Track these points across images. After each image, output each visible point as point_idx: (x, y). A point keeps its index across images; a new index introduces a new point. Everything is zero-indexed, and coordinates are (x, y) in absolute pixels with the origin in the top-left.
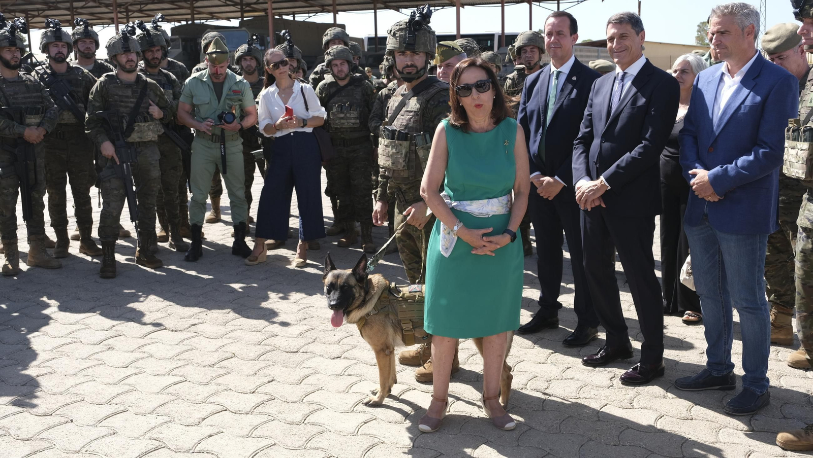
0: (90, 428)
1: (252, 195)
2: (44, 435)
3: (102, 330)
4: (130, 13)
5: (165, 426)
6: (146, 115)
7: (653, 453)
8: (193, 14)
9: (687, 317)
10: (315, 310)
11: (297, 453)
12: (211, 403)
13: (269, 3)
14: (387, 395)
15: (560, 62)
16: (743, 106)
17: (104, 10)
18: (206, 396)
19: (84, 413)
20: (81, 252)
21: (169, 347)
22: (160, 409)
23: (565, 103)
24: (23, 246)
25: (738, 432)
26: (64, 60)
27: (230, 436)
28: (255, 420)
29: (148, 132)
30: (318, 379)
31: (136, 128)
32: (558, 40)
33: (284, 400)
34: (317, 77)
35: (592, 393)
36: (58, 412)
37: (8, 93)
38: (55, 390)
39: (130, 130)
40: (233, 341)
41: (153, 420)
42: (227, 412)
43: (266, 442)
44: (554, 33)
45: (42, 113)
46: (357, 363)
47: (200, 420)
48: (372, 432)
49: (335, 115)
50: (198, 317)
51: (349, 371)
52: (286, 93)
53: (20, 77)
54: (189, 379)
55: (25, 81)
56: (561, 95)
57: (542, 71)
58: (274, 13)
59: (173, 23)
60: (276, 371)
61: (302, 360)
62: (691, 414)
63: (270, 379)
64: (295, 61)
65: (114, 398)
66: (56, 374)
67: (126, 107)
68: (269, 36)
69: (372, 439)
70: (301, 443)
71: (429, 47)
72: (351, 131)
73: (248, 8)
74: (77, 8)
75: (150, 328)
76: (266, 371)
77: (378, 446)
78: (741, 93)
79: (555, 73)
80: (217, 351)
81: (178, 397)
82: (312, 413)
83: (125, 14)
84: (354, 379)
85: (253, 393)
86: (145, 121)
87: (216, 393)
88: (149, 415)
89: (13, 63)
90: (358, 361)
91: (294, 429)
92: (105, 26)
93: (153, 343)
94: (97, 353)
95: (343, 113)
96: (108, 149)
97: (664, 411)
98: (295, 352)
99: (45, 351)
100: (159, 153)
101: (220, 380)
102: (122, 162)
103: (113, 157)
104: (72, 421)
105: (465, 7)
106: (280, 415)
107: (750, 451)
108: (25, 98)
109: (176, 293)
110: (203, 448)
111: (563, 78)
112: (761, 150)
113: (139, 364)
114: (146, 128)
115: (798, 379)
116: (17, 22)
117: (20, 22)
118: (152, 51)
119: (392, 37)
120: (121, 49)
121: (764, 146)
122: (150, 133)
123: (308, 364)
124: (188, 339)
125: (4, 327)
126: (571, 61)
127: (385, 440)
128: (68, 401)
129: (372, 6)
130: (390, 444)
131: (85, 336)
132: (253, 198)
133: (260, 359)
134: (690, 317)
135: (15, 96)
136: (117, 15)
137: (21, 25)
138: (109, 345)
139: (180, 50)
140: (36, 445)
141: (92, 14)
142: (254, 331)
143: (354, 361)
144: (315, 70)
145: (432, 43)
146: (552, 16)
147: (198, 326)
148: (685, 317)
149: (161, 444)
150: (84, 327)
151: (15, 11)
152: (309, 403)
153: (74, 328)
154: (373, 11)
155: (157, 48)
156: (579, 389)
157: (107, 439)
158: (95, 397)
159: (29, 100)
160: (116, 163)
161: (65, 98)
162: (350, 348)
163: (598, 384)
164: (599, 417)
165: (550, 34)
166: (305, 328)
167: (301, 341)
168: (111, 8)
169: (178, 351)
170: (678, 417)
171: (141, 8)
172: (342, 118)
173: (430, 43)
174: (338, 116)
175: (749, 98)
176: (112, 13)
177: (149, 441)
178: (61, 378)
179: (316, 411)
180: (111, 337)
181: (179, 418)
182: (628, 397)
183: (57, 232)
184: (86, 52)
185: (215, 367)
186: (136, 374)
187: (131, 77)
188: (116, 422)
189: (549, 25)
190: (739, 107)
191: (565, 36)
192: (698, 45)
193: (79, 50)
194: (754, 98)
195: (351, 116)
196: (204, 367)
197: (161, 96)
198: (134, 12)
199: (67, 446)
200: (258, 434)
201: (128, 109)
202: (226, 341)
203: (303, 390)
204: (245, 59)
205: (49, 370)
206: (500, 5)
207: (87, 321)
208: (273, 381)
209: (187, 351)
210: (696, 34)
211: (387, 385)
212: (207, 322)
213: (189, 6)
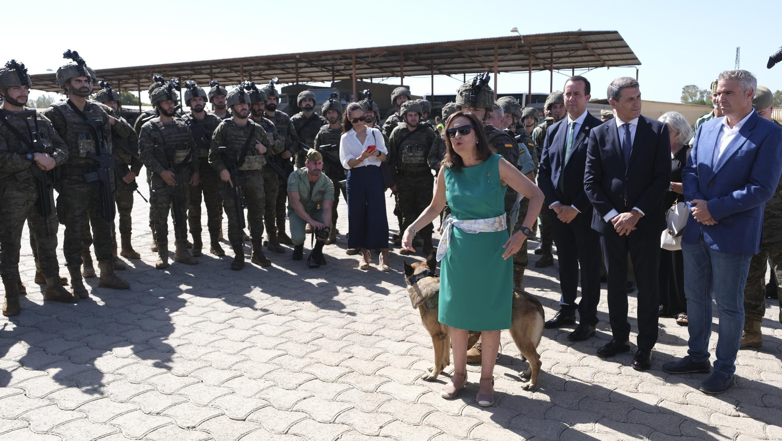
0: (215, 387)
1: (338, 213)
2: (182, 391)
3: (226, 312)
4: (252, 77)
5: (271, 388)
6: (254, 150)
7: (656, 430)
8: (297, 78)
9: (681, 320)
10: (385, 303)
11: (371, 416)
12: (306, 373)
13: (354, 70)
14: (440, 372)
15: (575, 116)
16: (740, 151)
17: (234, 74)
18: (302, 366)
19: (212, 376)
20: (211, 252)
21: (275, 328)
22: (267, 375)
23: (579, 147)
24: (172, 247)
25: (727, 416)
26: (202, 109)
27: (320, 399)
28: (339, 387)
29: (255, 163)
30: (387, 357)
31: (247, 160)
32: (575, 99)
33: (361, 373)
34: (389, 126)
35: (604, 378)
36: (192, 374)
37: (164, 134)
38: (191, 357)
39: (242, 161)
40: (323, 324)
41: (262, 384)
42: (318, 380)
43: (347, 406)
44: (572, 94)
45: (189, 148)
46: (417, 346)
47: (297, 386)
48: (429, 401)
49: (406, 154)
50: (297, 305)
51: (411, 352)
52: (362, 136)
53: (175, 122)
54: (289, 353)
55: (178, 124)
56: (576, 141)
57: (561, 122)
58: (357, 77)
59: (283, 84)
60: (355, 350)
61: (375, 341)
62: (687, 400)
63: (351, 356)
64: (373, 113)
65: (233, 365)
66: (192, 345)
67: (239, 144)
68: (352, 94)
69: (429, 407)
70: (373, 408)
71: (487, 104)
72: (417, 166)
73: (337, 74)
74: (215, 73)
75: (260, 313)
76: (347, 349)
77: (433, 413)
78: (739, 141)
79: (572, 124)
80: (310, 332)
81: (281, 366)
82: (382, 384)
83: (249, 77)
84: (415, 358)
85: (337, 366)
86: (253, 155)
87: (309, 365)
88: (259, 380)
89: (169, 112)
90: (418, 344)
91: (368, 396)
92: (234, 86)
93: (263, 324)
94: (222, 330)
95: (412, 152)
96: (226, 175)
97: (664, 396)
98: (369, 335)
99: (184, 327)
100: (262, 179)
101: (312, 355)
102: (235, 186)
103: (228, 182)
104: (202, 381)
105: (501, 73)
106: (358, 385)
107: (737, 433)
108: (177, 137)
109: (281, 286)
110: (299, 408)
111: (578, 128)
112: (753, 187)
113: (252, 340)
114: (254, 160)
115: (776, 374)
116: (173, 83)
117: (175, 83)
118: (259, 105)
119: (460, 96)
120: (238, 101)
121: (756, 183)
122: (257, 164)
123: (379, 345)
124: (289, 321)
125: (155, 307)
126: (585, 115)
127: (439, 409)
128: (200, 366)
129: (430, 72)
130: (443, 412)
131: (213, 316)
132: (338, 215)
133: (343, 339)
134: (684, 319)
135: (170, 136)
136: (243, 78)
137: (176, 85)
138: (231, 324)
139: (287, 104)
140: (176, 399)
141: (225, 78)
142: (339, 317)
143: (415, 344)
144: (387, 121)
145: (490, 100)
146: (571, 80)
147: (296, 312)
148: (679, 319)
149: (267, 403)
150: (213, 309)
151: (172, 76)
152: (380, 376)
153: (206, 309)
154: (431, 76)
155: (262, 102)
156: (594, 375)
157: (227, 397)
158: (220, 364)
159: (179, 139)
160: (231, 186)
161: (202, 138)
162: (411, 334)
163: (609, 371)
164: (610, 398)
165: (569, 94)
166: (378, 316)
167: (374, 327)
168: (239, 73)
169: (282, 330)
170: (676, 401)
171: (260, 73)
172: (411, 156)
173: (489, 101)
174: (408, 154)
175: (746, 145)
176: (239, 76)
177: (259, 400)
178: (195, 348)
179: (385, 382)
180: (232, 318)
181: (282, 383)
182: (634, 383)
183: (194, 237)
184: (220, 105)
185: (309, 344)
186: (250, 347)
187: (243, 122)
188: (235, 384)
189: (568, 87)
190: (737, 152)
191: (581, 96)
192: (683, 103)
193: (215, 104)
194: (749, 145)
195: (418, 155)
196: (301, 344)
197: (265, 137)
198: (255, 76)
199: (198, 401)
200: (341, 399)
201: (241, 145)
202: (317, 325)
203: (375, 365)
204: (330, 113)
205: (187, 341)
206: (528, 72)
207: (215, 305)
208: (352, 357)
209: (288, 331)
210: (681, 95)
211: (440, 364)
212: (304, 309)
213: (295, 72)
